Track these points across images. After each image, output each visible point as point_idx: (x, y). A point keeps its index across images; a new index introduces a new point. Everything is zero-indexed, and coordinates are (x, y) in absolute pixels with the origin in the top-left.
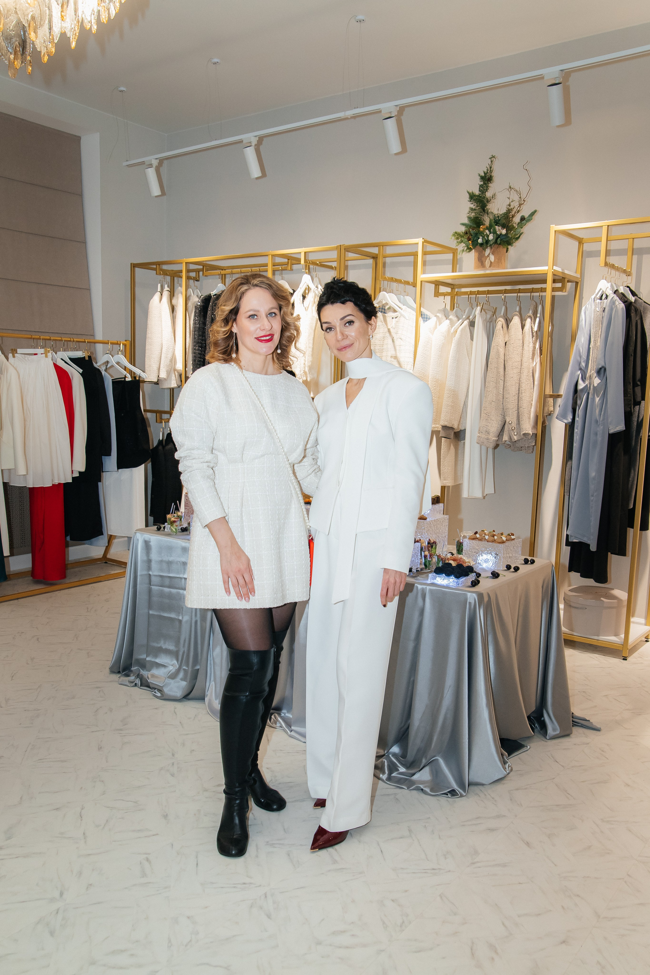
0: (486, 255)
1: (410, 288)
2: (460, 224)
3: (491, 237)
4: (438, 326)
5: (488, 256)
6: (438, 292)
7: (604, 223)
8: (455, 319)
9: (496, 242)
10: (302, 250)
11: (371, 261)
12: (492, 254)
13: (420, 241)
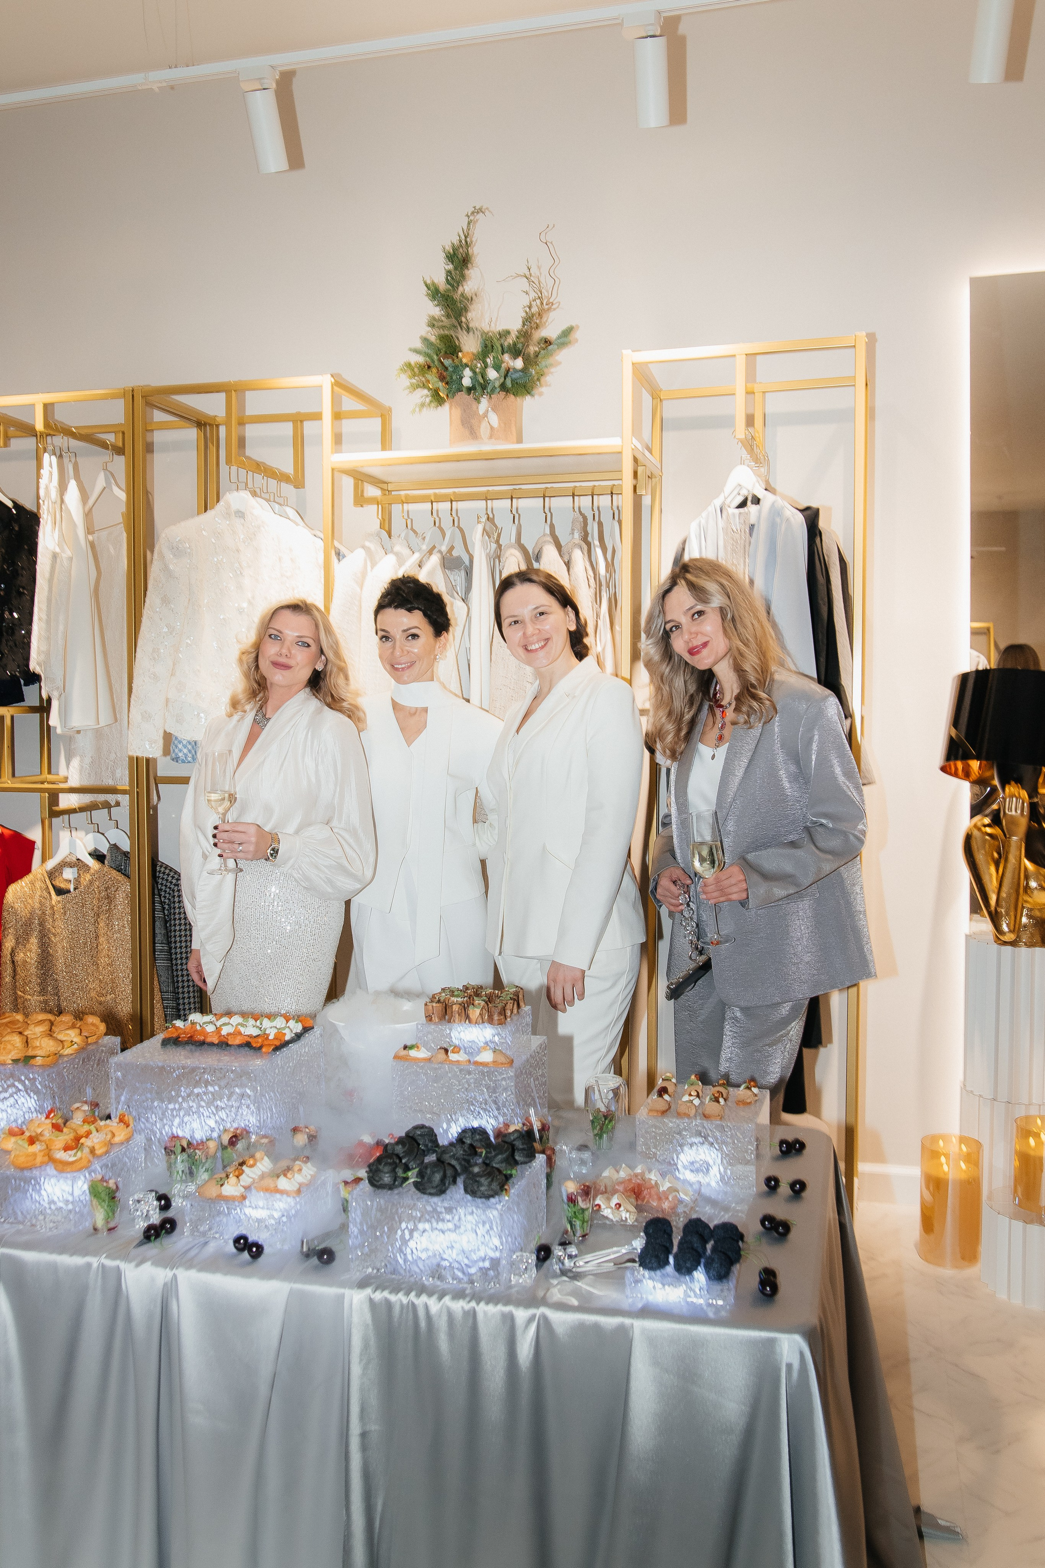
0: (481, 412)
1: (288, 489)
2: (410, 350)
3: (492, 374)
4: (369, 568)
5: (486, 415)
6: (362, 495)
7: (740, 349)
8: (406, 551)
9: (503, 387)
10: (38, 400)
11: (192, 434)
12: (492, 409)
13: (325, 381)
